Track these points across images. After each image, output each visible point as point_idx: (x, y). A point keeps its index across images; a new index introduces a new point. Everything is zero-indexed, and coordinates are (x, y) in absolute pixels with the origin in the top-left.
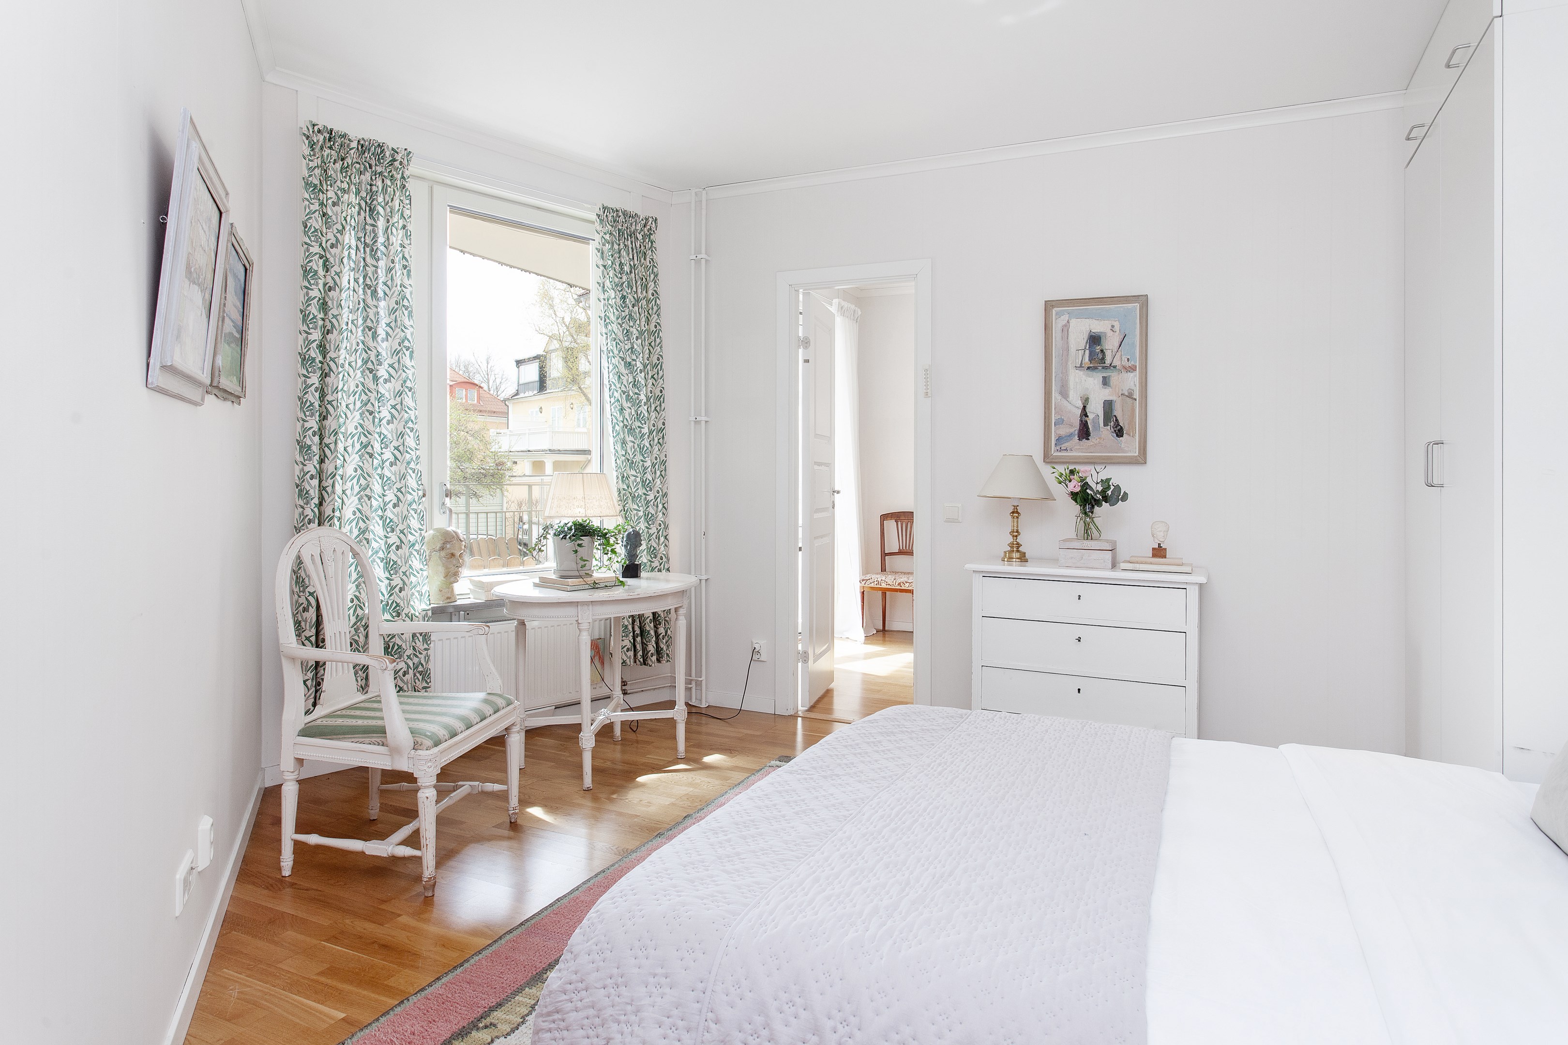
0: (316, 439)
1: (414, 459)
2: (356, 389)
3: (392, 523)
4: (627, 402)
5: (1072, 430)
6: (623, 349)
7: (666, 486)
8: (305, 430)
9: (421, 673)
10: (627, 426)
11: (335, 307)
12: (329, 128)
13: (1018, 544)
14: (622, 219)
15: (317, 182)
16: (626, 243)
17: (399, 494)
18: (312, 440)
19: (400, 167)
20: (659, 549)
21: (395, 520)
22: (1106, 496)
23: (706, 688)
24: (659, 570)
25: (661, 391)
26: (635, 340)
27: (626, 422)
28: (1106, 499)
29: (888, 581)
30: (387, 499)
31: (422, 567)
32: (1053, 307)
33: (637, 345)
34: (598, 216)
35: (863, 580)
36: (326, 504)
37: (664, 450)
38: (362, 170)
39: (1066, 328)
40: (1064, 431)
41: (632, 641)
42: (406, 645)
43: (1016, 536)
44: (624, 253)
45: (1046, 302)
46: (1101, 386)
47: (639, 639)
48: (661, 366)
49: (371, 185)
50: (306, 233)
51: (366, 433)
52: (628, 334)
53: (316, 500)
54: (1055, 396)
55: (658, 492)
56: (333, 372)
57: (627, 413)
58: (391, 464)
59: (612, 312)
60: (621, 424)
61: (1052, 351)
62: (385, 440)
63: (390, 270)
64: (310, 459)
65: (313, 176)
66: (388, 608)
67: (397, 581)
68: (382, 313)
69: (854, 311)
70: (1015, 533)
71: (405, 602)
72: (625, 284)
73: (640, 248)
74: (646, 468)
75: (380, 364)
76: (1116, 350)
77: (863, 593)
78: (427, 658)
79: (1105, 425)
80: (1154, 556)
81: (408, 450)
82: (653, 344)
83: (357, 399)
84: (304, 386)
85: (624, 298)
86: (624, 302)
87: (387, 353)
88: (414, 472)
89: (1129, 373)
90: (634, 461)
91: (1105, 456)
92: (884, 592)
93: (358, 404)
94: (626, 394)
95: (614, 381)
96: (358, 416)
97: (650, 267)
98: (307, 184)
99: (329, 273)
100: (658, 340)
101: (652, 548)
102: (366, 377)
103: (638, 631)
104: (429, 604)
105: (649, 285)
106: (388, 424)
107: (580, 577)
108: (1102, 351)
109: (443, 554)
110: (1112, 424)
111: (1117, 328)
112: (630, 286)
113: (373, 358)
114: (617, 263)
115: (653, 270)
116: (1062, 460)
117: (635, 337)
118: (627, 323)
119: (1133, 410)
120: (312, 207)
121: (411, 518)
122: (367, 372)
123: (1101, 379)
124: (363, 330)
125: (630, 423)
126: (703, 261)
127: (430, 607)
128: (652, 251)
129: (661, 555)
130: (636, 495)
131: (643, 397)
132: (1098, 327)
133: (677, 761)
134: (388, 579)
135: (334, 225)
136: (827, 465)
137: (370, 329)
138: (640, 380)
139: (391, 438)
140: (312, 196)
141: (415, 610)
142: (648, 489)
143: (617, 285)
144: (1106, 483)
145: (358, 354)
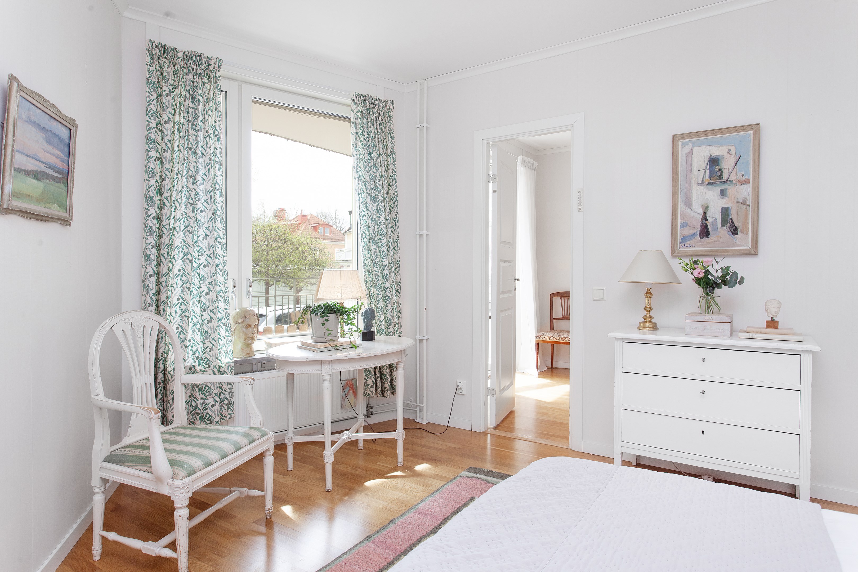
0: (154, 250)
1: (222, 263)
2: (181, 217)
3: (205, 306)
4: (371, 223)
5: (694, 231)
6: (369, 188)
7: (399, 278)
8: (147, 245)
9: (226, 404)
10: (372, 238)
11: (168, 163)
12: (163, 45)
13: (650, 317)
14: (369, 101)
15: (156, 81)
16: (372, 118)
17: (210, 286)
18: (151, 251)
19: (213, 70)
20: (393, 320)
21: (207, 303)
22: (725, 281)
23: (426, 411)
24: (394, 334)
25: (396, 215)
26: (378, 181)
27: (371, 236)
28: (725, 282)
29: (555, 337)
30: (202, 289)
31: (228, 334)
32: (679, 139)
33: (379, 184)
34: (353, 100)
35: (538, 336)
36: (162, 294)
37: (398, 254)
38: (187, 72)
39: (690, 155)
40: (687, 232)
41: (374, 381)
42: (214, 386)
43: (649, 311)
44: (370, 124)
45: (673, 136)
46: (719, 196)
47: (379, 380)
48: (396, 199)
49: (193, 82)
50: (147, 114)
51: (187, 246)
52: (373, 177)
53: (154, 291)
54: (681, 206)
55: (393, 282)
56: (166, 206)
57: (371, 230)
58: (205, 266)
59: (362, 164)
60: (368, 237)
61: (678, 172)
62: (201, 250)
63: (205, 138)
64: (149, 264)
65: (153, 76)
66: (202, 362)
67: (208, 344)
68: (200, 166)
69: (533, 164)
70: (648, 309)
71: (214, 358)
72: (371, 145)
73: (382, 120)
74: (384, 266)
75: (198, 200)
76: (732, 169)
77: (538, 344)
78: (231, 394)
79: (723, 225)
80: (768, 327)
81: (218, 256)
82: (391, 184)
83: (182, 224)
84: (146, 215)
85: (370, 154)
86: (370, 157)
87: (203, 193)
88: (221, 271)
89: (743, 186)
90: (376, 261)
91: (722, 250)
92: (552, 344)
93: (183, 227)
94: (371, 217)
95: (364, 209)
96: (182, 235)
97: (389, 133)
98: (148, 82)
99: (164, 141)
100: (394, 182)
101: (388, 319)
102: (188, 209)
103: (378, 374)
104: (232, 358)
105: (388, 145)
106: (203, 240)
107: (327, 342)
108: (720, 170)
109: (243, 325)
110: (728, 225)
111: (733, 151)
112: (374, 146)
113: (192, 196)
114: (365, 131)
115: (391, 135)
116: (686, 254)
117: (378, 180)
118: (372, 170)
119: (747, 214)
120: (152, 97)
121: (219, 302)
122: (189, 205)
123: (719, 191)
124: (187, 178)
125: (374, 236)
126: (425, 128)
127: (233, 360)
128: (390, 122)
129: (395, 324)
130: (378, 284)
131: (383, 219)
132: (716, 152)
133: (395, 470)
134: (202, 342)
135: (167, 108)
136: (510, 262)
137: (191, 177)
138: (381, 208)
139: (205, 249)
140: (152, 90)
141: (222, 363)
142: (386, 280)
143: (365, 146)
144: (726, 270)
145: (183, 194)
